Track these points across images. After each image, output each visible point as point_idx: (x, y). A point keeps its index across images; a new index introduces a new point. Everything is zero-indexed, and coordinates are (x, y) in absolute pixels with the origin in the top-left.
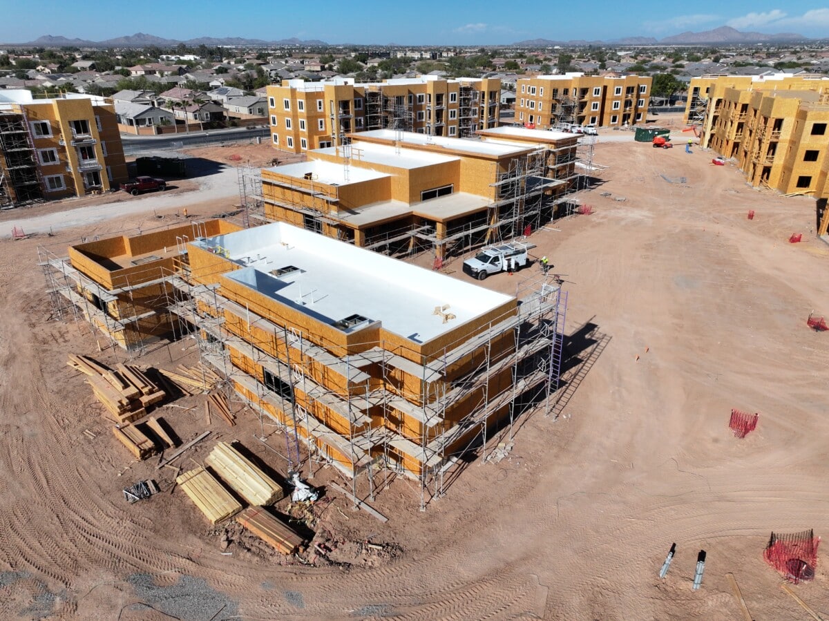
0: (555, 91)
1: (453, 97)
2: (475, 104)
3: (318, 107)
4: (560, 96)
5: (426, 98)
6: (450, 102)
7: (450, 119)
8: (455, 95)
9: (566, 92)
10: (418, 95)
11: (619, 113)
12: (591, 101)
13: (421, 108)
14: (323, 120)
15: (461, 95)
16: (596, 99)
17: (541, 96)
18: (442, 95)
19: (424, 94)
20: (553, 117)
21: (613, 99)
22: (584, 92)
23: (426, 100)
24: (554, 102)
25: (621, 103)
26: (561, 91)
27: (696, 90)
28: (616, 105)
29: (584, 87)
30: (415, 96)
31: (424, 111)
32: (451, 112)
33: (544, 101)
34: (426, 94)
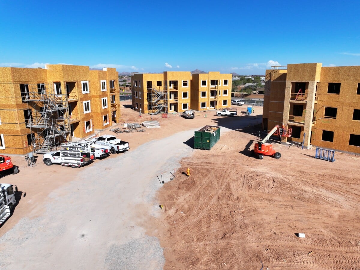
0: (23, 88)
9: (41, 88)
20: (30, 132)
22: (70, 86)
24: (27, 107)
27: (149, 83)
29: (71, 80)
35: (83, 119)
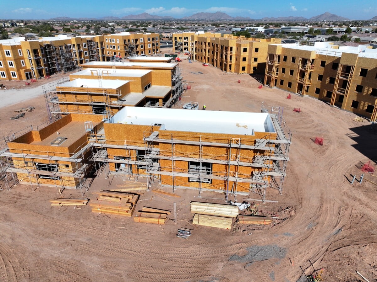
0: (124, 41)
1: (85, 45)
2: (95, 48)
3: (19, 53)
4: (127, 43)
5: (72, 46)
6: (84, 48)
7: (85, 56)
8: (85, 44)
9: (129, 41)
10: (68, 45)
11: (151, 49)
12: (140, 44)
13: (71, 51)
14: (23, 60)
15: (88, 44)
16: (142, 43)
17: (119, 43)
18: (80, 44)
19: (71, 44)
20: (126, 52)
21: (148, 43)
22: (136, 40)
23: (72, 48)
24: (125, 45)
25: (151, 45)
26: (127, 41)
27: (176, 38)
28: (149, 46)
29: (136, 38)
30: (67, 46)
31: (72, 53)
32: (85, 52)
33: (120, 45)
34: (72, 44)
35: (141, 50)
